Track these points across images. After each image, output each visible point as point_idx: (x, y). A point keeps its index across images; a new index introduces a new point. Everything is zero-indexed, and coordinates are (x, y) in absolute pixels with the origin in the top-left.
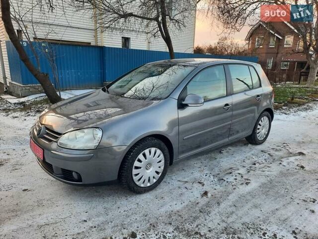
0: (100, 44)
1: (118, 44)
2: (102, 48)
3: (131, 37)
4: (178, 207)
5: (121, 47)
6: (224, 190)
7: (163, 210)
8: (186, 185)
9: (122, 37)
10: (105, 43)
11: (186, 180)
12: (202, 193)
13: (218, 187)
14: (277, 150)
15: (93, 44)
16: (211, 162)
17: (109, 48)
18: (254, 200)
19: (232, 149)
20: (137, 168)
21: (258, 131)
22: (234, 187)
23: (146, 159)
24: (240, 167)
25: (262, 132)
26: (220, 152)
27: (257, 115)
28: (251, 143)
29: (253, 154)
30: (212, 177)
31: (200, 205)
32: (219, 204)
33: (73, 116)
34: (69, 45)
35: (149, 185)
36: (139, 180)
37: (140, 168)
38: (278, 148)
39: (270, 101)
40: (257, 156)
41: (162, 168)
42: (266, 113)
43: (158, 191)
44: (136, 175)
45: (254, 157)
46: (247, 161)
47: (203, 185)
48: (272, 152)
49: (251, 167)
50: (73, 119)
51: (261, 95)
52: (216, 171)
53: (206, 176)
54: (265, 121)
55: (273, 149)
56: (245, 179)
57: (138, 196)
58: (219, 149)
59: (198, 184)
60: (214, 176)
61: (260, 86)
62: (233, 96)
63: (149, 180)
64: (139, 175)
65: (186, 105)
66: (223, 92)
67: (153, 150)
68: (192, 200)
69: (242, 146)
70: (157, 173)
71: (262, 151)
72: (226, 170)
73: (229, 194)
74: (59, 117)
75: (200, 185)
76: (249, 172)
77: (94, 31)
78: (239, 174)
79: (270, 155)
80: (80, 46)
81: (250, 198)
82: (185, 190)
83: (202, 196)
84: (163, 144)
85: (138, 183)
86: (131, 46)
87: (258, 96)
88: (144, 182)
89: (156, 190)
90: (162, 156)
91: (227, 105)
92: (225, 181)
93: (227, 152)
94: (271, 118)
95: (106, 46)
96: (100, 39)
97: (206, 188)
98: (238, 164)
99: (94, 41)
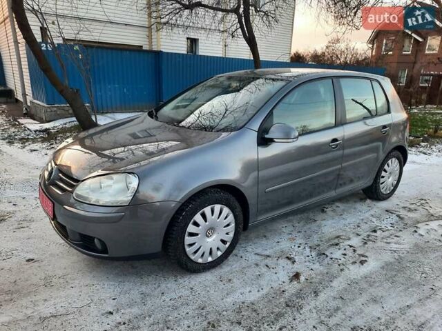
0: (155, 48)
1: (181, 47)
2: (158, 54)
3: (200, 38)
4: (252, 295)
5: (185, 52)
6: (325, 271)
7: (230, 300)
8: (268, 261)
9: (188, 38)
10: (162, 47)
11: (267, 253)
12: (291, 275)
13: (317, 266)
14: (410, 210)
15: (146, 47)
16: (308, 226)
17: (168, 53)
18: (372, 290)
19: (341, 206)
20: (191, 234)
21: (382, 180)
22: (342, 267)
23: (206, 221)
24: (351, 236)
25: (388, 181)
26: (323, 211)
27: (382, 156)
28: (370, 198)
29: (372, 216)
30: (308, 250)
31: (287, 294)
32: (316, 293)
33: (107, 152)
34: (112, 49)
35: (210, 259)
36: (195, 252)
37: (197, 235)
38: (412, 207)
39: (403, 135)
40: (379, 218)
41: (232, 235)
42: (397, 153)
43: (224, 270)
44: (191, 245)
45: (374, 220)
46: (364, 227)
47: (294, 262)
48: (403, 213)
49: (369, 236)
50: (106, 156)
51: (390, 125)
52: (315, 240)
53: (299, 247)
54: (393, 164)
55: (404, 208)
56: (360, 255)
57: (193, 276)
58: (321, 208)
59: (286, 260)
60: (310, 247)
61: (389, 111)
62: (345, 126)
63: (211, 253)
64: (194, 246)
65: (271, 141)
66: (330, 120)
67: (217, 207)
68: (275, 285)
69: (355, 202)
70: (224, 242)
71: (387, 211)
72: (330, 240)
73: (332, 278)
74: (86, 153)
75: (289, 262)
76: (366, 243)
77: (147, 30)
78: (351, 246)
79: (400, 218)
80: (126, 50)
81: (365, 286)
82: (264, 270)
83: (291, 280)
84: (232, 199)
85: (193, 257)
86: (200, 50)
87: (384, 127)
88: (202, 255)
89: (221, 268)
90: (231, 217)
91: (335, 140)
92: (327, 256)
93: (334, 211)
94: (403, 160)
95: (164, 51)
96: (155, 40)
97: (297, 267)
98: (349, 230)
99: (148, 43)
